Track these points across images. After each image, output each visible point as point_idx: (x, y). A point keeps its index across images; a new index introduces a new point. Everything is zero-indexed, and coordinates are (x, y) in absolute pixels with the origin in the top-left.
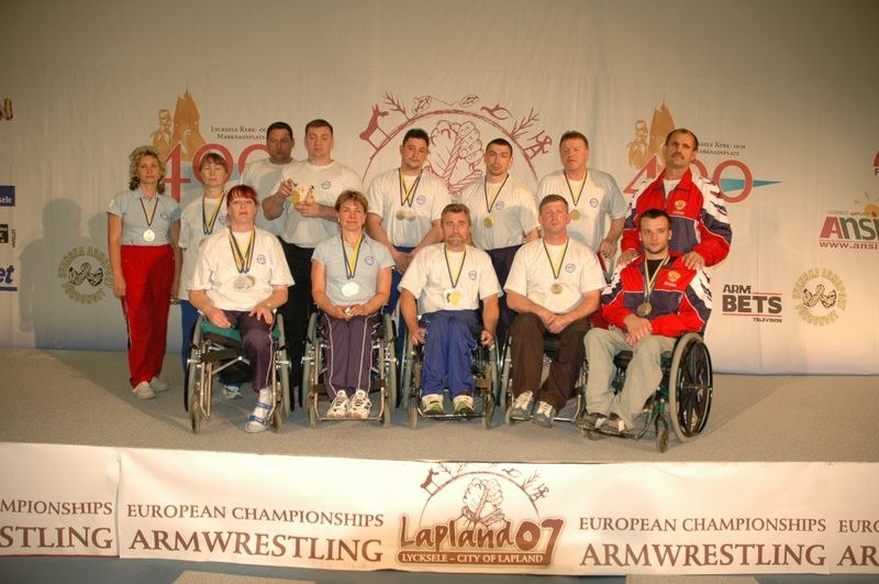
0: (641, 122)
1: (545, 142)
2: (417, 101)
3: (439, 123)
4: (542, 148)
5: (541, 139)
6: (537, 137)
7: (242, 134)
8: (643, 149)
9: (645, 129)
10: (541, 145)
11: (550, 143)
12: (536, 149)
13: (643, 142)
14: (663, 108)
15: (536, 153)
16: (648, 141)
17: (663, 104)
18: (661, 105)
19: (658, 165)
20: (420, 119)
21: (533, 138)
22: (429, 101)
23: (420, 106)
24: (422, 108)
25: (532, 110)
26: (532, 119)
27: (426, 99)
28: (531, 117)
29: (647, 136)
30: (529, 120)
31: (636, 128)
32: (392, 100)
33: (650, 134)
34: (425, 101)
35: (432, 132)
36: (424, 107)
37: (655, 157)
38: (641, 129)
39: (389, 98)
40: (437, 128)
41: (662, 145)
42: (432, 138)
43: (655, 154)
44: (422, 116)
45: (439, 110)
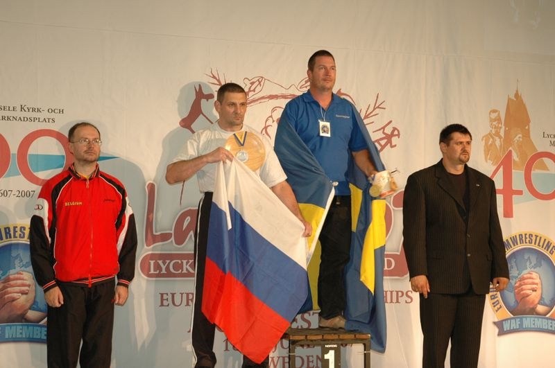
0: (494, 111)
1: (392, 135)
2: (248, 83)
3: (274, 110)
4: (389, 142)
5: (388, 130)
6: (384, 128)
7: (23, 114)
8: (498, 142)
9: (498, 119)
10: (389, 138)
11: (398, 135)
12: (383, 142)
13: (497, 134)
14: (517, 95)
15: (383, 147)
16: (502, 134)
17: (517, 91)
18: (515, 92)
19: (514, 160)
20: (252, 104)
21: (380, 130)
22: (262, 83)
23: (252, 89)
24: (254, 90)
25: (377, 97)
26: (378, 107)
27: (258, 80)
28: (377, 105)
29: (501, 128)
30: (374, 109)
31: (490, 118)
32: (219, 81)
33: (504, 125)
34: (257, 83)
35: (267, 120)
36: (257, 90)
37: (510, 151)
38: (495, 120)
39: (214, 77)
40: (271, 116)
41: (517, 138)
42: (266, 128)
43: (510, 148)
44: (254, 101)
45: (274, 93)
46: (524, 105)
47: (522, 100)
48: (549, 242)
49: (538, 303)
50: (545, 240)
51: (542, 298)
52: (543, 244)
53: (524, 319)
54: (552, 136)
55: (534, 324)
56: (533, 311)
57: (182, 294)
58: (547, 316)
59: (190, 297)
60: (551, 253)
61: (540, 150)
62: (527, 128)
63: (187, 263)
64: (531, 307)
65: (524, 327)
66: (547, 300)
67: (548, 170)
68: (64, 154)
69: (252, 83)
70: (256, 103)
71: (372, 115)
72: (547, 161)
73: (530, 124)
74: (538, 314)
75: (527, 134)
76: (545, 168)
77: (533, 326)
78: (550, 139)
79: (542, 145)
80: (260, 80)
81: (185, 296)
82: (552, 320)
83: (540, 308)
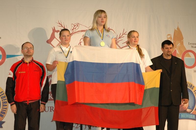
2: (73, 25)
17: (178, 27)
18: (177, 27)
19: (177, 53)
20: (75, 34)
21: (125, 43)
22: (78, 26)
23: (74, 28)
24: (75, 29)
25: (124, 30)
26: (124, 34)
27: (77, 25)
28: (123, 34)
29: (172, 41)
30: (123, 35)
31: (167, 37)
32: (61, 25)
33: (173, 40)
34: (77, 26)
35: (81, 40)
36: (77, 28)
37: (176, 50)
38: (169, 38)
39: (60, 24)
40: (82, 38)
41: (178, 45)
42: (80, 43)
43: (176, 49)
44: (75, 33)
45: (83, 30)
46: (181, 32)
47: (180, 30)
48: (191, 85)
49: (188, 108)
50: (190, 84)
51: (189, 106)
52: (189, 86)
53: (182, 115)
54: (192, 44)
55: (186, 116)
56: (185, 111)
57: (48, 107)
58: (191, 113)
59: (52, 108)
60: (192, 89)
61: (187, 49)
62: (182, 41)
63: (50, 95)
64: (185, 110)
65: (182, 117)
66: (191, 107)
67: (191, 57)
68: (1, 54)
69: (75, 26)
70: (76, 33)
71: (122, 37)
72: (190, 54)
73: (184, 40)
74: (187, 112)
75: (182, 43)
76: (189, 56)
77: (185, 117)
78: (191, 45)
79: (188, 48)
80: (78, 25)
81: (50, 108)
82: (193, 114)
83: (188, 110)
